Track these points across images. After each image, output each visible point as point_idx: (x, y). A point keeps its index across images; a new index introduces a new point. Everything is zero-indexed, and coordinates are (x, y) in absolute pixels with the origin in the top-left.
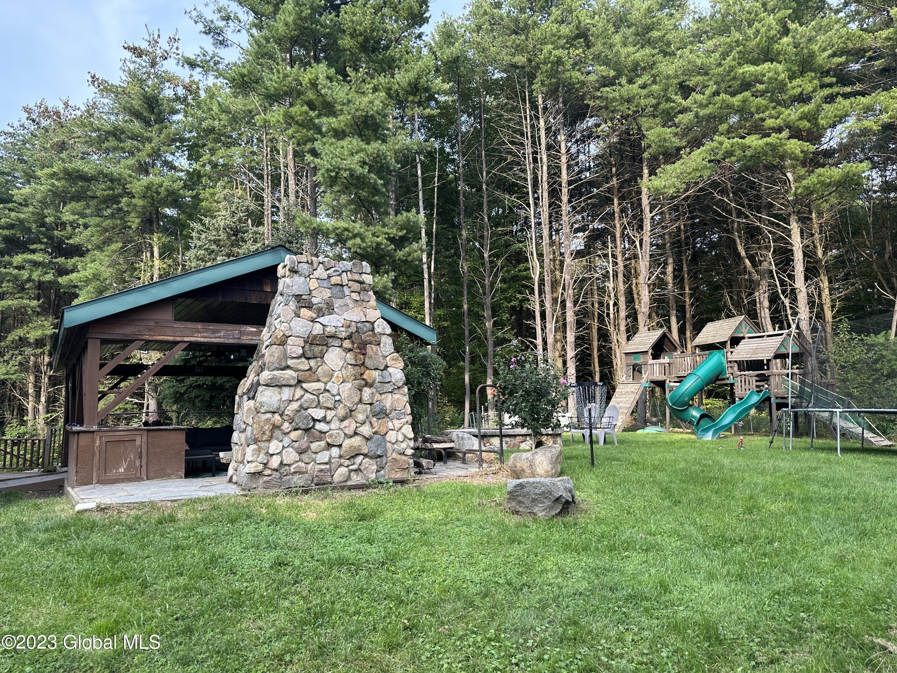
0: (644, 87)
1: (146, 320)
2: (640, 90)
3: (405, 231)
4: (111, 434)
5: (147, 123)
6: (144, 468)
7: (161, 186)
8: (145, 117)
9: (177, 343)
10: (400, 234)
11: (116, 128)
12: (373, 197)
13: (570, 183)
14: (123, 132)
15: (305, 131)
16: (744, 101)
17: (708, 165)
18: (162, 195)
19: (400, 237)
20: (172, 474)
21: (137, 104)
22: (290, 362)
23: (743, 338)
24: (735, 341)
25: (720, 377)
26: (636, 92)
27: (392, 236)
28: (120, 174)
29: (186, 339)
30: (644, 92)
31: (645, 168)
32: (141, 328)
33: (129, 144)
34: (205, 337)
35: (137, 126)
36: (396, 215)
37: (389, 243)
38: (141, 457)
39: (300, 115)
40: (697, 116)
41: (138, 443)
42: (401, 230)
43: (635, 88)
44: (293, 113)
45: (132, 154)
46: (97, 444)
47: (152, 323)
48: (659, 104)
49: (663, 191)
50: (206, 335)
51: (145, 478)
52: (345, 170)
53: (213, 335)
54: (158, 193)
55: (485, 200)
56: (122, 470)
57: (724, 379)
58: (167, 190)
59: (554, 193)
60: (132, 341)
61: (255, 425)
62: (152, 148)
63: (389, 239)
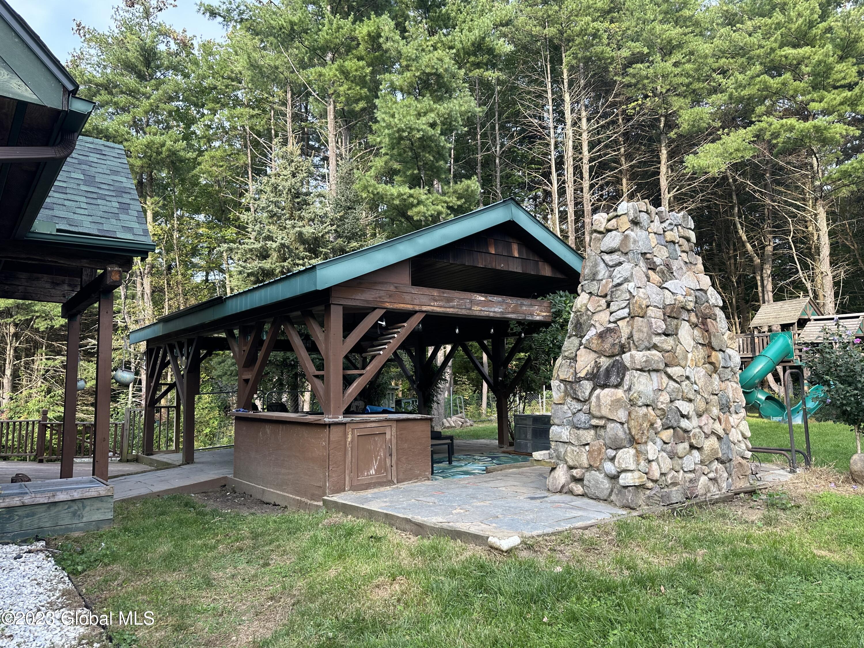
0: (676, 64)
1: (386, 283)
2: (673, 69)
3: (463, 200)
4: (362, 426)
5: (141, 77)
6: (394, 468)
7: (163, 145)
8: (140, 71)
9: (416, 312)
10: (459, 203)
11: (109, 80)
12: (437, 162)
13: (591, 160)
14: (116, 86)
15: (358, 88)
16: (784, 84)
17: (749, 146)
18: (163, 156)
19: (458, 206)
20: (420, 475)
21: (133, 56)
22: (656, 340)
23: (809, 320)
24: (802, 323)
25: (786, 359)
26: (670, 70)
27: (451, 205)
28: (116, 131)
29: (424, 308)
30: (677, 70)
31: (663, 148)
32: (382, 293)
33: (122, 99)
34: (441, 307)
35: (131, 80)
36: (456, 183)
37: (449, 212)
38: (391, 455)
39: (356, 70)
40: (731, 97)
41: (388, 436)
42: (459, 198)
43: (668, 66)
44: (349, 68)
45: (125, 110)
46: (349, 440)
47: (392, 288)
48: (691, 83)
49: (707, 170)
50: (441, 303)
51: (395, 482)
52: (418, 131)
53: (447, 305)
54: (159, 153)
55: (498, 174)
56: (373, 472)
57: (789, 362)
58: (170, 150)
59: (578, 170)
60: (374, 309)
61: (632, 423)
62: (151, 105)
63: (448, 208)
